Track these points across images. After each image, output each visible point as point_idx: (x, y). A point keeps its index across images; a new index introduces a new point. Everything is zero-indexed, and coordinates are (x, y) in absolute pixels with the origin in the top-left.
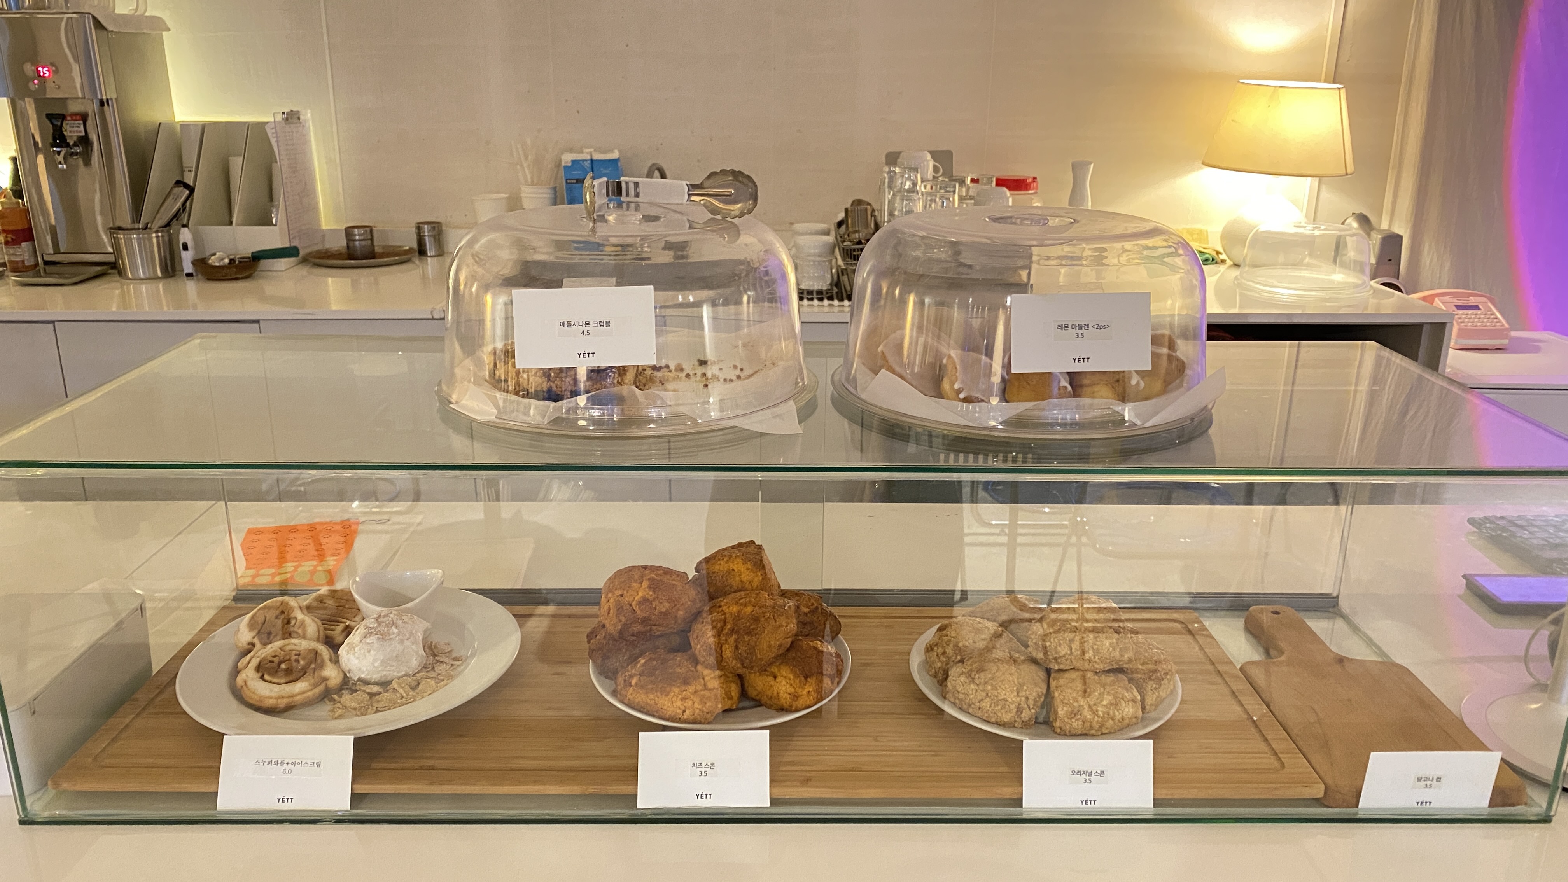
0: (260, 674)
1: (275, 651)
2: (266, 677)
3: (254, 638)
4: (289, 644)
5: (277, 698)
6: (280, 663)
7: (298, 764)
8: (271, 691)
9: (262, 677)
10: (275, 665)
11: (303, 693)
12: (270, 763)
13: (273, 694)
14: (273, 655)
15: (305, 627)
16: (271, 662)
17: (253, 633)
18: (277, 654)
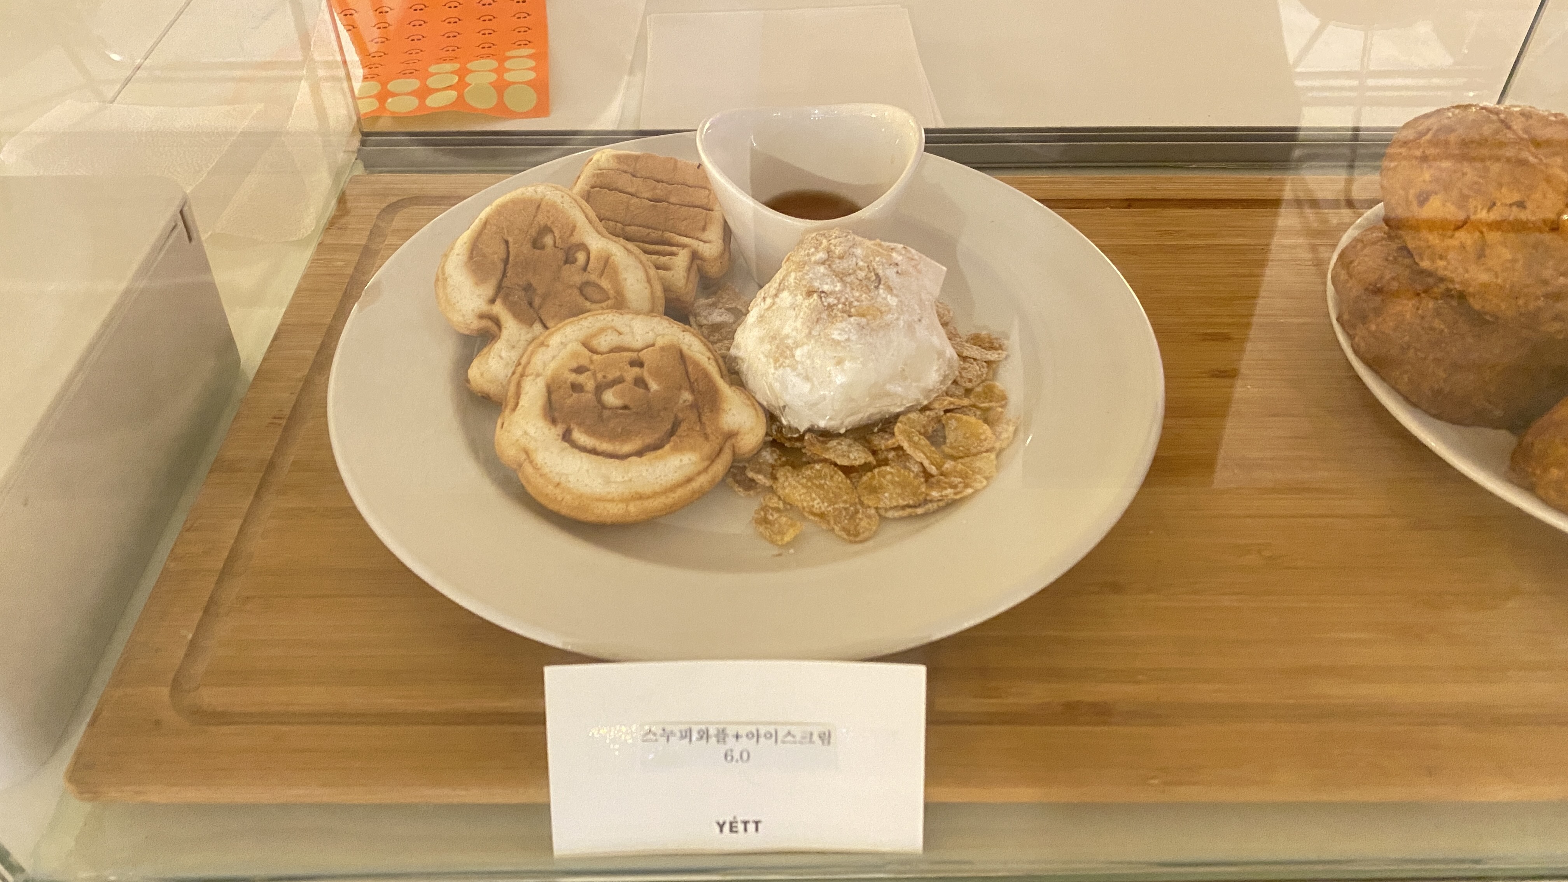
0: (560, 429)
1: (575, 355)
2: (579, 436)
3: (492, 301)
4: (602, 330)
5: (626, 500)
6: (600, 389)
7: (768, 736)
8: (607, 481)
9: (566, 437)
10: (588, 397)
11: (689, 480)
12: (687, 734)
13: (614, 490)
14: (575, 365)
15: (615, 272)
16: (576, 388)
17: (488, 290)
18: (584, 362)
